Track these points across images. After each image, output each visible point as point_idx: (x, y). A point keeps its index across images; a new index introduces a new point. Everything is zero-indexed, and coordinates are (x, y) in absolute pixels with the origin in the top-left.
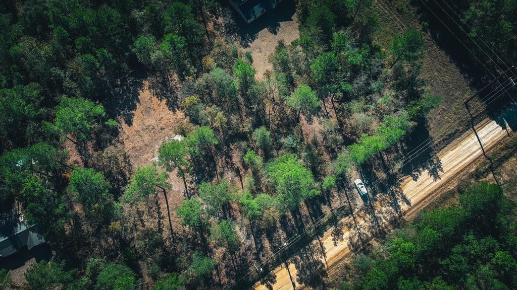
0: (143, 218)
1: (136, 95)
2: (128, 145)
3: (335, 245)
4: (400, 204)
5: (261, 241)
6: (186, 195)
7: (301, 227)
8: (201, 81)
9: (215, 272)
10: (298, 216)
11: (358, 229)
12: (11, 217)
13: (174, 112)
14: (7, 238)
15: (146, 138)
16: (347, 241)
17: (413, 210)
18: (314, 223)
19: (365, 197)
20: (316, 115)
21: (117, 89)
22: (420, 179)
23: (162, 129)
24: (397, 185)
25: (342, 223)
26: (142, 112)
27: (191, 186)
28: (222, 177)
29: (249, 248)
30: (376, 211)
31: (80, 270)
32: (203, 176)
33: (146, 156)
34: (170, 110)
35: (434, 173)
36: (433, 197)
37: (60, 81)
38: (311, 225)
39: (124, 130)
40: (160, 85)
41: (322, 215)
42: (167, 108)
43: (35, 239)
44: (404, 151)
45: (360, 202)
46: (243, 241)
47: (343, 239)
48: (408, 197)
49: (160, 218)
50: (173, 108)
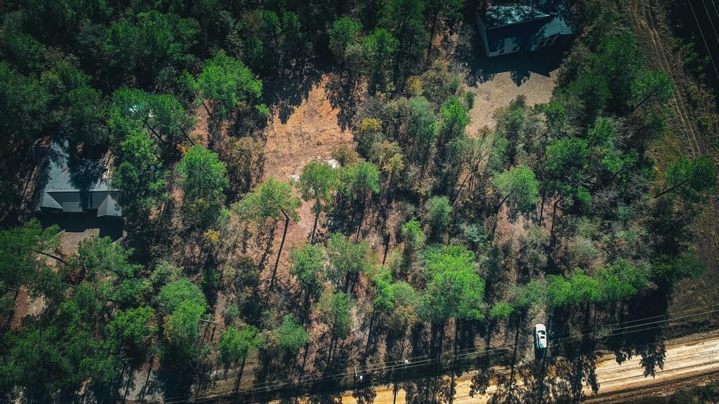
0: (248, 242)
1: (307, 88)
2: (271, 145)
3: (471, 394)
4: (584, 383)
5: (376, 341)
6: (311, 238)
7: (436, 350)
8: (394, 104)
9: (302, 351)
10: (439, 334)
11: (511, 389)
12: (94, 167)
13: (343, 129)
14: (78, 190)
15: (295, 146)
16: (489, 397)
17: (598, 400)
18: (456, 353)
19: (539, 352)
20: (525, 214)
21: (287, 71)
22: (627, 363)
23: (319, 144)
24: (592, 358)
25: (493, 371)
26: (304, 113)
27: (321, 230)
28: (363, 237)
29: (358, 343)
30: (547, 378)
31: (146, 269)
32: (341, 225)
33: (284, 168)
34: (339, 124)
35: (649, 365)
36: (633, 395)
37: (225, 30)
38: (451, 354)
39: (274, 124)
40: (341, 89)
41: (472, 348)
42: (336, 120)
43: (111, 207)
44: (622, 317)
45: (530, 356)
46: (353, 330)
47: (484, 393)
48: (599, 380)
49: (268, 251)
50: (344, 124)
